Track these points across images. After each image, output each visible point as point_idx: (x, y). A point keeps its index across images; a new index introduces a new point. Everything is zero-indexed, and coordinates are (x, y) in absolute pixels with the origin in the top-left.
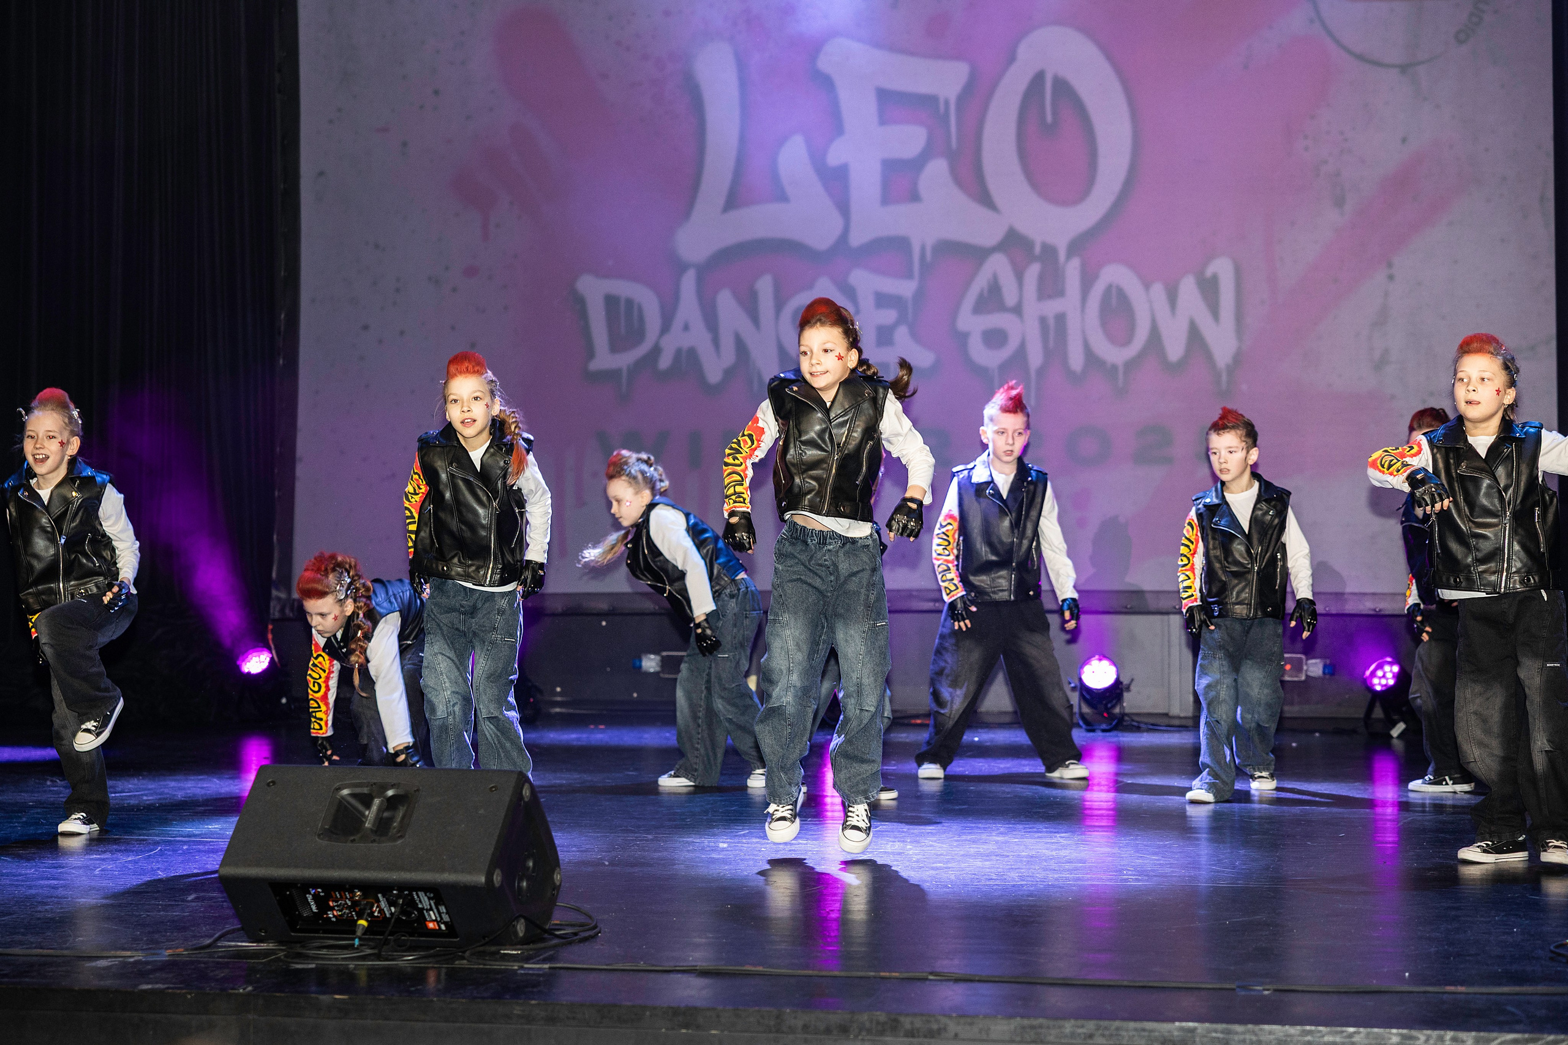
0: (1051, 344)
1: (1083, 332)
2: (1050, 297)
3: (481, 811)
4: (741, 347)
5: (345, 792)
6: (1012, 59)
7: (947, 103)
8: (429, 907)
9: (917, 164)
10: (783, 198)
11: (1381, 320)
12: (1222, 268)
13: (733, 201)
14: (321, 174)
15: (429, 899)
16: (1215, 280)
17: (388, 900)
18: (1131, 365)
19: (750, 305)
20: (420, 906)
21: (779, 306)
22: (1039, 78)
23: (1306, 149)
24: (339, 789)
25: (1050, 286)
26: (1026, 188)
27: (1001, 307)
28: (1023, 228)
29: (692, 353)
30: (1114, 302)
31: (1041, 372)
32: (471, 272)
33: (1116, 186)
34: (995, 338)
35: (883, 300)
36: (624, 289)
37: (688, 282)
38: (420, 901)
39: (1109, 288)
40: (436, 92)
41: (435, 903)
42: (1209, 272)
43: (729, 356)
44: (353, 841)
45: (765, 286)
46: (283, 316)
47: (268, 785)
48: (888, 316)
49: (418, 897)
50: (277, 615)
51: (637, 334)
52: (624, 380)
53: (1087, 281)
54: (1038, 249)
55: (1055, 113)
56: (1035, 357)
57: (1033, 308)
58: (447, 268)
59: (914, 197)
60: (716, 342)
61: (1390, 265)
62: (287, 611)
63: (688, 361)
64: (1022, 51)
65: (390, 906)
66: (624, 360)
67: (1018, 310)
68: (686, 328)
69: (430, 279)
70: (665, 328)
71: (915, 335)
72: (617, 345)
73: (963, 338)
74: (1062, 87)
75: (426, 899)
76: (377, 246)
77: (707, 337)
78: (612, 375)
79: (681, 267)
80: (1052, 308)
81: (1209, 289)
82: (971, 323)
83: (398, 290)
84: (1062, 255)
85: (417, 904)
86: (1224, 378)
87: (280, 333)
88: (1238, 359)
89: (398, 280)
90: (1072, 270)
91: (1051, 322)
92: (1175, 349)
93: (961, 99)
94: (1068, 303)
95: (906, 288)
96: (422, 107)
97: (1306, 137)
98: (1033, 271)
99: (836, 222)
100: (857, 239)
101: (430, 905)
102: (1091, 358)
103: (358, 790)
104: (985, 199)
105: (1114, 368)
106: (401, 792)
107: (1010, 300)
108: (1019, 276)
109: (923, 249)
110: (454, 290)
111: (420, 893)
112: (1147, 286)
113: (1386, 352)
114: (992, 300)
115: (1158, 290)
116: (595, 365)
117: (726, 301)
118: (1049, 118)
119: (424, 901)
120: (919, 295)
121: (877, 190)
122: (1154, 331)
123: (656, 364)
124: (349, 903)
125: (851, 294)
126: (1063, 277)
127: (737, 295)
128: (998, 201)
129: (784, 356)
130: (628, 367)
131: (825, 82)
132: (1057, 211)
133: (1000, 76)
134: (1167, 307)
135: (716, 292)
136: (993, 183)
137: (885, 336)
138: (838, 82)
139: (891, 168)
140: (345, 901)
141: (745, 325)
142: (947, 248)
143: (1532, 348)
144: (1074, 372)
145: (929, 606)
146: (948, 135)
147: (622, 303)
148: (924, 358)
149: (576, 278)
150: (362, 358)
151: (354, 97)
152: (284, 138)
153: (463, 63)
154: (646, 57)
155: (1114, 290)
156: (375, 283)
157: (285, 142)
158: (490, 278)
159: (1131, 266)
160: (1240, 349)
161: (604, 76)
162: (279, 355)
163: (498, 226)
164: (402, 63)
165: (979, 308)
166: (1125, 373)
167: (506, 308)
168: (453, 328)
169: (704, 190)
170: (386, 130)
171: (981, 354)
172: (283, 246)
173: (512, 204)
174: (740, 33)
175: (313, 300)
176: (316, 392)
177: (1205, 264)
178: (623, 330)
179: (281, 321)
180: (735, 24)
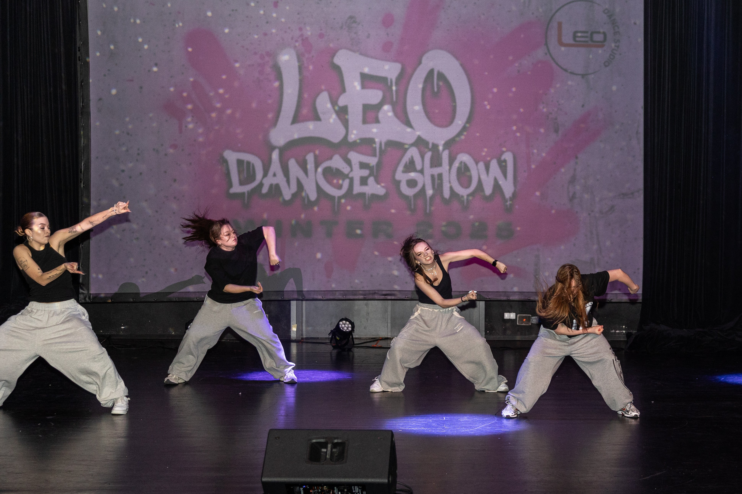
0: (436, 187)
1: (450, 181)
2: (436, 166)
4: (299, 184)
6: (420, 63)
7: (391, 80)
9: (378, 107)
10: (318, 118)
11: (573, 180)
12: (508, 157)
13: (295, 120)
14: (100, 99)
15: (359, 489)
16: (505, 161)
17: (339, 490)
18: (470, 196)
19: (303, 166)
21: (316, 167)
22: (431, 72)
25: (436, 162)
26: (425, 119)
27: (415, 170)
28: (424, 137)
29: (277, 186)
30: (463, 169)
31: (431, 198)
32: (174, 147)
33: (464, 119)
34: (412, 183)
35: (363, 166)
36: (246, 157)
37: (275, 155)
38: (355, 490)
39: (461, 163)
40: (156, 65)
42: (503, 158)
43: (294, 189)
44: (322, 464)
45: (310, 158)
46: (83, 164)
48: (365, 173)
51: (252, 177)
52: (246, 198)
53: (452, 160)
54: (430, 146)
55: (438, 87)
56: (429, 192)
57: (429, 171)
58: (162, 145)
59: (377, 121)
60: (288, 182)
61: (576, 158)
62: (87, 299)
63: (276, 189)
64: (425, 60)
66: (246, 189)
67: (422, 172)
68: (275, 175)
69: (154, 150)
70: (265, 175)
71: (377, 181)
72: (243, 182)
73: (398, 183)
74: (441, 76)
75: (357, 489)
76: (128, 134)
77: (285, 179)
78: (240, 195)
79: (273, 148)
80: (436, 171)
81: (503, 165)
82: (400, 175)
83: (138, 154)
84: (441, 148)
86: (509, 202)
87: (81, 172)
88: (515, 195)
89: (139, 149)
90: (445, 156)
91: (436, 177)
92: (488, 190)
93: (398, 79)
94: (443, 169)
95: (373, 161)
96: (149, 71)
97: (543, 103)
98: (428, 155)
99: (342, 131)
100: (351, 139)
102: (453, 193)
104: (408, 123)
105: (463, 197)
107: (419, 167)
108: (422, 157)
109: (381, 144)
110: (166, 155)
111: (355, 487)
112: (477, 163)
113: (575, 193)
114: (410, 167)
115: (481, 165)
116: (232, 191)
117: (292, 164)
118: (436, 89)
120: (379, 164)
121: (360, 118)
122: (480, 181)
123: (261, 190)
124: (320, 491)
125: (348, 162)
126: (441, 158)
127: (298, 162)
128: (413, 124)
129: (319, 189)
130: (248, 192)
131: (337, 69)
132: (439, 130)
133: (415, 70)
134: (485, 172)
135: (288, 159)
136: (411, 117)
137: (364, 181)
138: (343, 69)
139: (367, 108)
140: (318, 490)
141: (301, 174)
142: (391, 144)
143: (632, 194)
144: (446, 199)
145: (382, 297)
146: (392, 95)
147: (245, 163)
148: (381, 191)
149: (223, 151)
150: (122, 185)
151: (116, 65)
152: (82, 82)
153: (169, 52)
154: (256, 53)
155: (463, 165)
156: (127, 151)
157: (83, 84)
158: (183, 150)
159: (470, 154)
160: (515, 191)
161: (236, 61)
162: (81, 182)
163: (186, 127)
164: (139, 50)
165: (405, 170)
166: (467, 199)
167: (190, 164)
168: (165, 172)
169: (282, 114)
170: (131, 80)
171: (406, 190)
172: (82, 132)
173: (193, 117)
174: (299, 45)
175: (97, 158)
176: (99, 200)
177: (501, 155)
178: (245, 175)
179: (82, 166)
180: (297, 41)
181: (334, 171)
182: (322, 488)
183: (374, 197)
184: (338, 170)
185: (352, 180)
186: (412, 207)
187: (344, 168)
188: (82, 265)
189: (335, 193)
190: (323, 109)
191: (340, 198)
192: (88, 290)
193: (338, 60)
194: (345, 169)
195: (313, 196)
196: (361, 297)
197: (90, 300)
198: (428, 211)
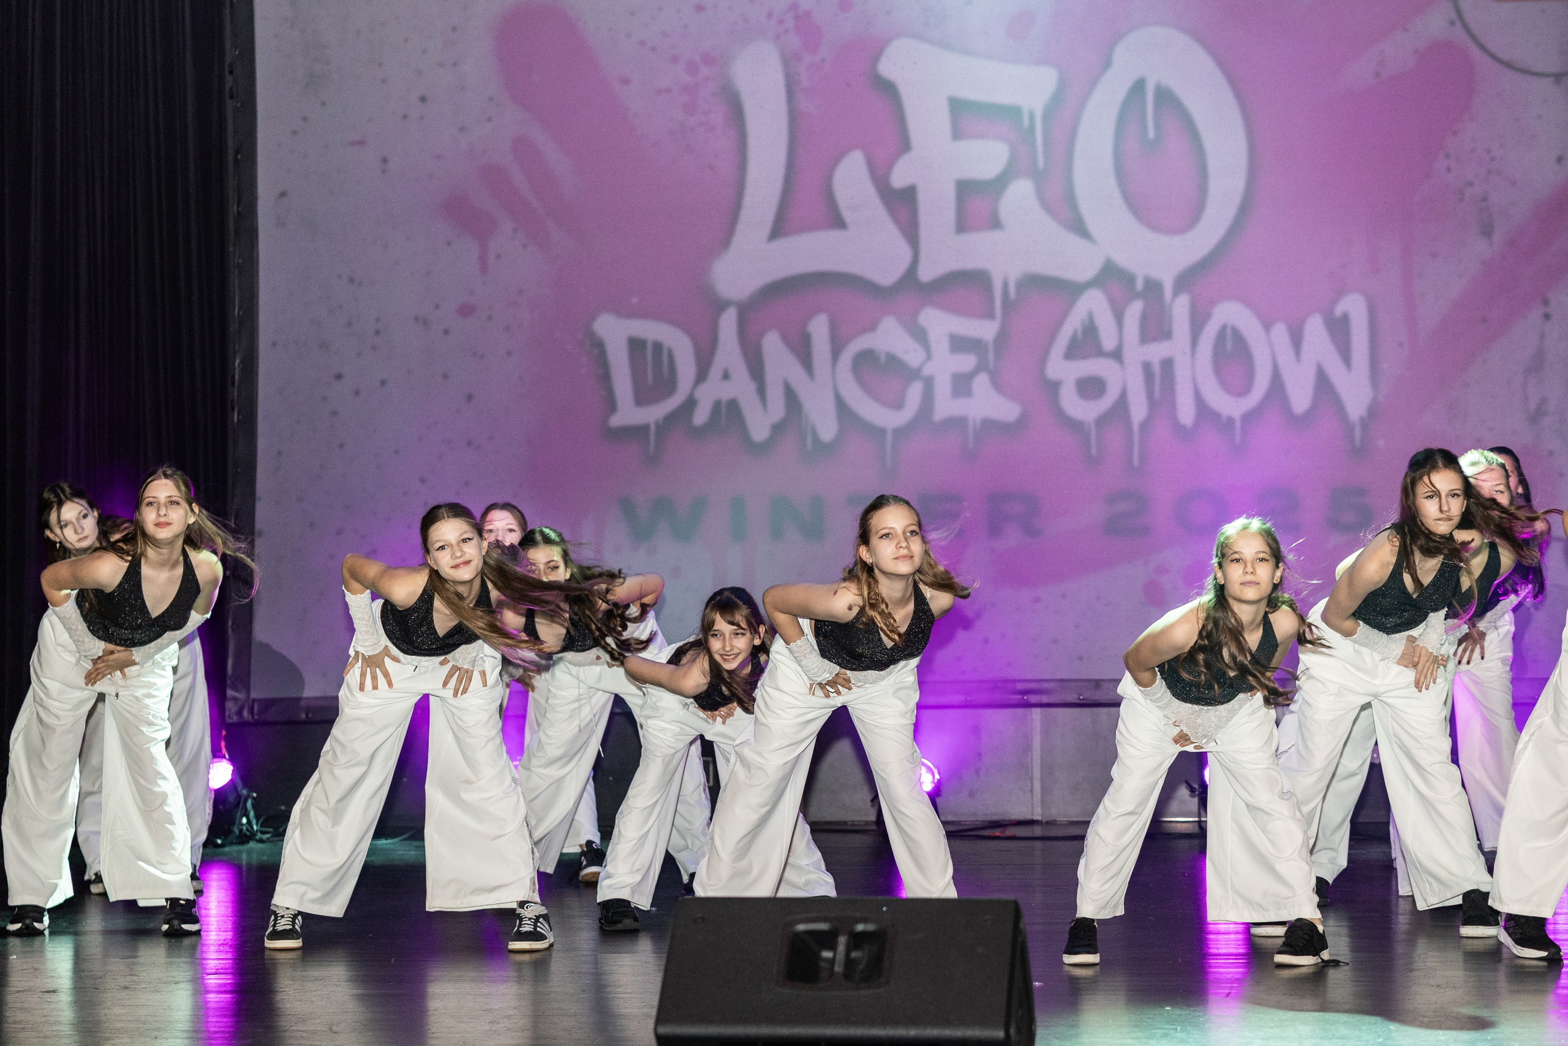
0: (1157, 395)
1: (1194, 380)
2: (1155, 339)
4: (791, 397)
6: (1107, 63)
7: (1032, 115)
9: (997, 186)
10: (838, 222)
11: (1537, 365)
12: (1354, 306)
13: (779, 229)
14: (283, 194)
16: (1345, 319)
18: (1250, 417)
19: (802, 350)
21: (836, 352)
22: (1139, 87)
23: (1449, 170)
25: (1156, 328)
26: (1124, 214)
27: (1100, 353)
28: (1122, 260)
29: (733, 405)
30: (1229, 345)
31: (1144, 426)
32: (466, 310)
33: (1230, 212)
34: (1091, 387)
35: (959, 344)
36: (651, 330)
37: (728, 322)
39: (1224, 328)
40: (423, 99)
42: (1339, 311)
43: (777, 409)
45: (819, 328)
46: (237, 362)
48: (966, 362)
50: (235, 719)
51: (666, 383)
52: (652, 437)
53: (1198, 321)
54: (1140, 285)
55: (1158, 128)
56: (1138, 410)
57: (1136, 353)
58: (437, 307)
59: (995, 223)
60: (762, 392)
61: (1546, 303)
62: (245, 713)
63: (729, 414)
64: (1121, 55)
66: (653, 414)
67: (1117, 355)
68: (726, 376)
69: (416, 319)
70: (701, 376)
71: (997, 384)
72: (643, 397)
73: (1053, 387)
74: (1166, 98)
77: (752, 387)
78: (639, 432)
79: (719, 306)
80: (1156, 352)
81: (1339, 329)
82: (1061, 369)
83: (377, 332)
84: (1168, 291)
86: (1358, 433)
87: (233, 383)
88: (1373, 411)
89: (378, 320)
90: (1180, 308)
91: (1157, 369)
92: (1300, 399)
93: (1049, 113)
94: (1177, 346)
95: (986, 330)
96: (405, 117)
97: (1447, 156)
98: (1135, 309)
99: (902, 254)
100: (927, 273)
102: (1203, 410)
104: (1077, 226)
105: (1231, 420)
107: (1108, 343)
108: (1119, 317)
109: (1006, 285)
110: (446, 332)
112: (1267, 327)
113: (1543, 401)
114: (1086, 343)
115: (1280, 332)
116: (616, 421)
117: (772, 344)
118: (1151, 134)
120: (1002, 338)
121: (950, 216)
122: (1277, 379)
123: (691, 417)
125: (921, 336)
126: (1170, 317)
127: (786, 339)
128: (1093, 229)
129: (843, 409)
130: (657, 423)
131: (889, 90)
132: (1162, 241)
133: (1093, 83)
134: (1291, 352)
135: (761, 335)
136: (1086, 208)
137: (962, 385)
138: (904, 89)
139: (966, 189)
141: (796, 373)
142: (1033, 283)
144: (1184, 427)
146: (1034, 152)
147: (649, 347)
148: (1006, 410)
149: (593, 318)
150: (335, 413)
151: (323, 104)
152: (237, 152)
153: (455, 64)
154: (675, 59)
155: (1229, 332)
156: (350, 324)
157: (239, 157)
158: (490, 318)
159: (1248, 303)
160: (1375, 398)
161: (626, 81)
162: (233, 409)
163: (498, 256)
164: (380, 65)
165: (1072, 353)
166: (1243, 427)
167: (509, 354)
168: (445, 376)
169: (745, 215)
170: (361, 143)
171: (1075, 406)
172: (236, 281)
173: (515, 230)
174: (786, 32)
175: (274, 344)
176: (280, 453)
177: (1334, 303)
178: (650, 379)
179: (235, 369)
180: (781, 22)
181: (883, 359)
183: (989, 425)
184: (892, 359)
185: (929, 383)
186: (1094, 451)
187: (907, 352)
188: (233, 623)
189: (888, 419)
190: (852, 198)
191: (899, 432)
192: (248, 690)
193: (887, 68)
194: (910, 353)
195: (827, 428)
196: (958, 699)
197: (253, 717)
198: (1136, 461)
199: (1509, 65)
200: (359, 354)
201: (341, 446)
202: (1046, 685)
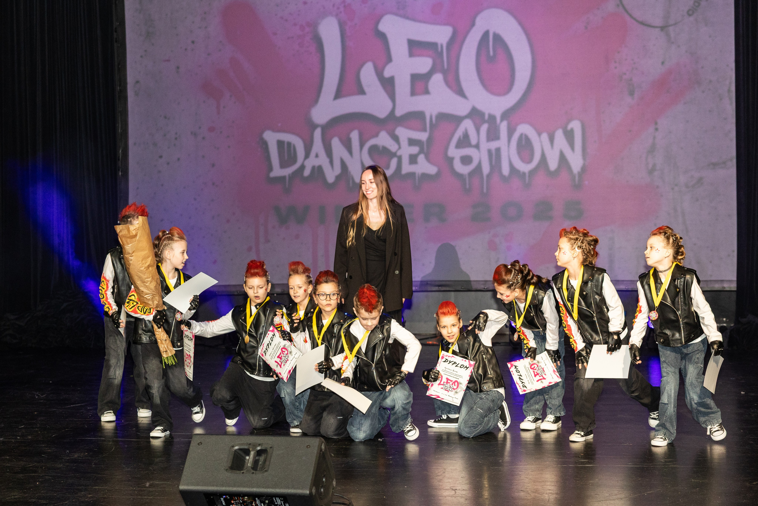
0: (494, 163)
1: (509, 156)
2: (493, 140)
3: (304, 458)
4: (344, 165)
5: (236, 448)
6: (473, 24)
7: (442, 46)
8: (280, 504)
9: (427, 77)
10: (362, 92)
11: (652, 150)
12: (575, 126)
13: (338, 95)
14: (137, 82)
15: (281, 500)
16: (572, 130)
17: (260, 501)
18: (532, 172)
19: (348, 145)
20: (276, 503)
21: (362, 146)
22: (486, 34)
23: (616, 68)
24: (233, 446)
25: (493, 135)
26: (480, 87)
27: (469, 145)
28: (479, 107)
29: (320, 168)
30: (524, 142)
31: (488, 176)
32: (211, 129)
33: (525, 86)
34: (466, 160)
35: (412, 142)
36: (286, 137)
37: (318, 133)
38: (276, 501)
39: (521, 135)
40: (193, 42)
41: (283, 503)
42: (569, 127)
43: (338, 170)
44: (243, 473)
45: (355, 136)
46: (120, 151)
47: (199, 444)
48: (415, 150)
49: (276, 499)
51: (292, 159)
52: (287, 181)
53: (511, 132)
54: (486, 117)
55: (494, 51)
56: (486, 169)
57: (485, 145)
58: (200, 128)
59: (426, 92)
60: (331, 162)
61: (656, 123)
63: (318, 171)
64: (479, 21)
65: (261, 503)
66: (287, 172)
67: (477, 146)
68: (317, 156)
69: (192, 133)
70: (307, 156)
71: (428, 159)
72: (283, 165)
73: (450, 160)
74: (498, 38)
75: (279, 500)
76: (165, 117)
77: (327, 160)
78: (282, 179)
79: (314, 126)
80: (493, 145)
81: (569, 136)
82: (454, 152)
83: (176, 139)
84: (498, 120)
85: (275, 503)
86: (577, 178)
87: (119, 160)
88: (584, 169)
89: (176, 134)
90: (503, 127)
91: (494, 152)
92: (553, 165)
93: (449, 44)
94: (502, 143)
95: (423, 136)
96: (186, 49)
97: (615, 62)
98: (484, 127)
99: (390, 105)
100: (399, 113)
101: (281, 503)
102: (513, 169)
103: (242, 447)
104: (460, 92)
105: (524, 174)
106: (263, 448)
107: (474, 141)
108: (478, 130)
109: (431, 117)
110: (204, 138)
111: (277, 498)
112: (539, 134)
113: (654, 165)
114: (464, 142)
115: (545, 136)
116: (273, 175)
117: (336, 143)
118: (491, 53)
119: (278, 501)
120: (430, 139)
121: (407, 89)
123: (302, 174)
124: (241, 502)
125: (396, 139)
126: (499, 130)
127: (341, 140)
128: (467, 94)
130: (289, 175)
131: (383, 36)
132: (496, 99)
134: (549, 145)
135: (331, 139)
136: (465, 85)
137: (413, 159)
138: (389, 36)
139: (415, 78)
140: (239, 501)
141: (345, 155)
142: (443, 117)
143: (724, 163)
144: (504, 176)
145: (436, 288)
146: (443, 62)
147: (286, 144)
148: (432, 170)
149: (263, 132)
150: (159, 172)
151: (153, 44)
152: (119, 64)
153: (206, 27)
154: (295, 25)
155: (524, 137)
156: (165, 135)
157: (120, 66)
158: (221, 132)
159: (532, 125)
160: (584, 164)
161: (275, 34)
162: (119, 170)
163: (224, 107)
164: (176, 28)
165: (459, 145)
166: (529, 176)
167: (229, 147)
168: (203, 157)
169: (324, 89)
170: (168, 61)
171: (459, 167)
172: (120, 118)
173: (231, 96)
174: (341, 12)
175: (135, 144)
176: (138, 188)
177: (567, 123)
178: (286, 157)
179: (119, 155)
180: (338, 8)
181: (381, 149)
182: (243, 499)
183: (425, 177)
184: (385, 149)
185: (400, 158)
186: (468, 186)
190: (368, 82)
193: (382, 27)
194: (392, 146)
198: (485, 191)
199: (642, 23)
200: (169, 148)
201: (162, 185)
202: (448, 283)
